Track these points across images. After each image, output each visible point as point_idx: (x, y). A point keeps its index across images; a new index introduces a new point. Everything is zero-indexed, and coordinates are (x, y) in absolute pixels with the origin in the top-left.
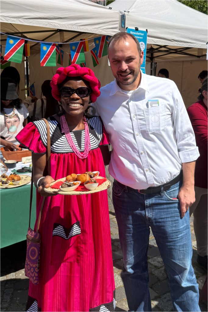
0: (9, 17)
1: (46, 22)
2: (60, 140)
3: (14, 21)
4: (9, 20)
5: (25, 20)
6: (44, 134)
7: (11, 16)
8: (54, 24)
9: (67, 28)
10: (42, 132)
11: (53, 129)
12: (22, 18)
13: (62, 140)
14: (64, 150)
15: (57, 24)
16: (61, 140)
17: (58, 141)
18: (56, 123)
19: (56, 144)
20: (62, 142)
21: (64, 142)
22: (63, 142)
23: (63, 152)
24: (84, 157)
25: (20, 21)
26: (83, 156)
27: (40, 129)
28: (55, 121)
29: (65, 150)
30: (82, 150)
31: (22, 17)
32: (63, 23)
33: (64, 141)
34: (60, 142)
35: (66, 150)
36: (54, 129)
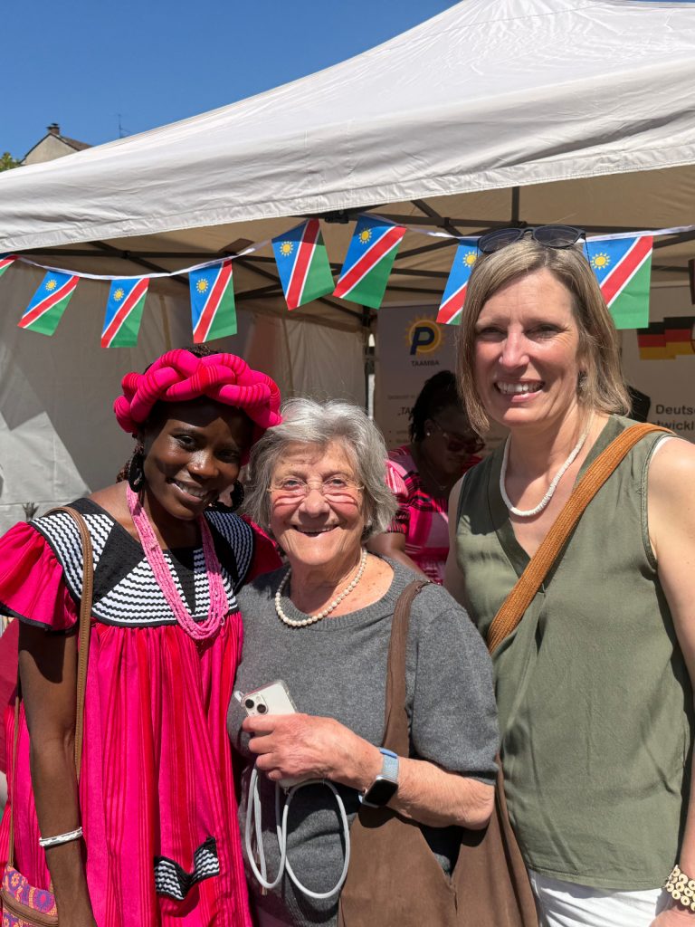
0: (453, 174)
1: (589, 156)
2: (129, 579)
3: (469, 183)
4: (453, 183)
5: (508, 169)
6: (73, 564)
7: (459, 166)
8: (623, 154)
9: (685, 157)
10: (67, 556)
11: (100, 545)
12: (497, 165)
13: (135, 582)
14: (143, 615)
15: (637, 154)
16: (132, 582)
17: (123, 585)
18: (108, 524)
19: (115, 596)
20: (137, 586)
21: (143, 588)
22: (140, 586)
23: (140, 621)
24: (208, 632)
25: (488, 179)
26: (207, 630)
27: (59, 546)
28: (104, 516)
29: (148, 614)
30: (197, 615)
31: (497, 160)
32: (670, 140)
33: (143, 584)
34: (128, 587)
35: (151, 617)
36: (103, 544)
